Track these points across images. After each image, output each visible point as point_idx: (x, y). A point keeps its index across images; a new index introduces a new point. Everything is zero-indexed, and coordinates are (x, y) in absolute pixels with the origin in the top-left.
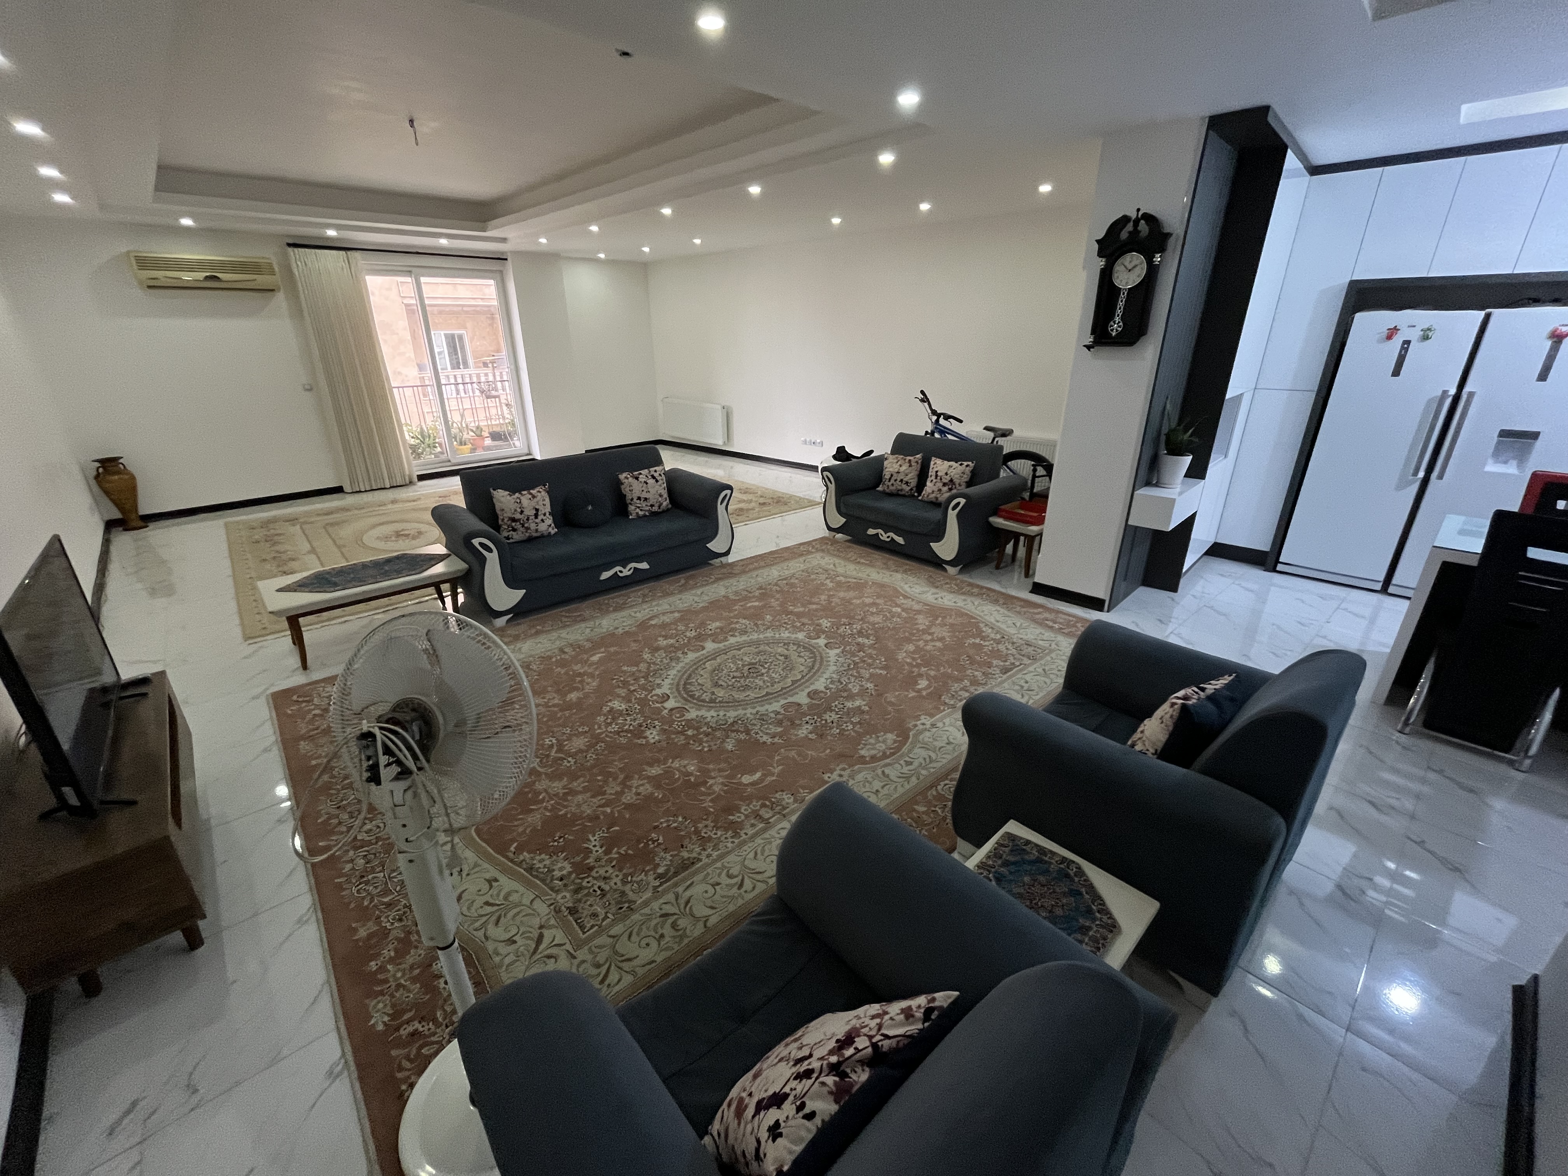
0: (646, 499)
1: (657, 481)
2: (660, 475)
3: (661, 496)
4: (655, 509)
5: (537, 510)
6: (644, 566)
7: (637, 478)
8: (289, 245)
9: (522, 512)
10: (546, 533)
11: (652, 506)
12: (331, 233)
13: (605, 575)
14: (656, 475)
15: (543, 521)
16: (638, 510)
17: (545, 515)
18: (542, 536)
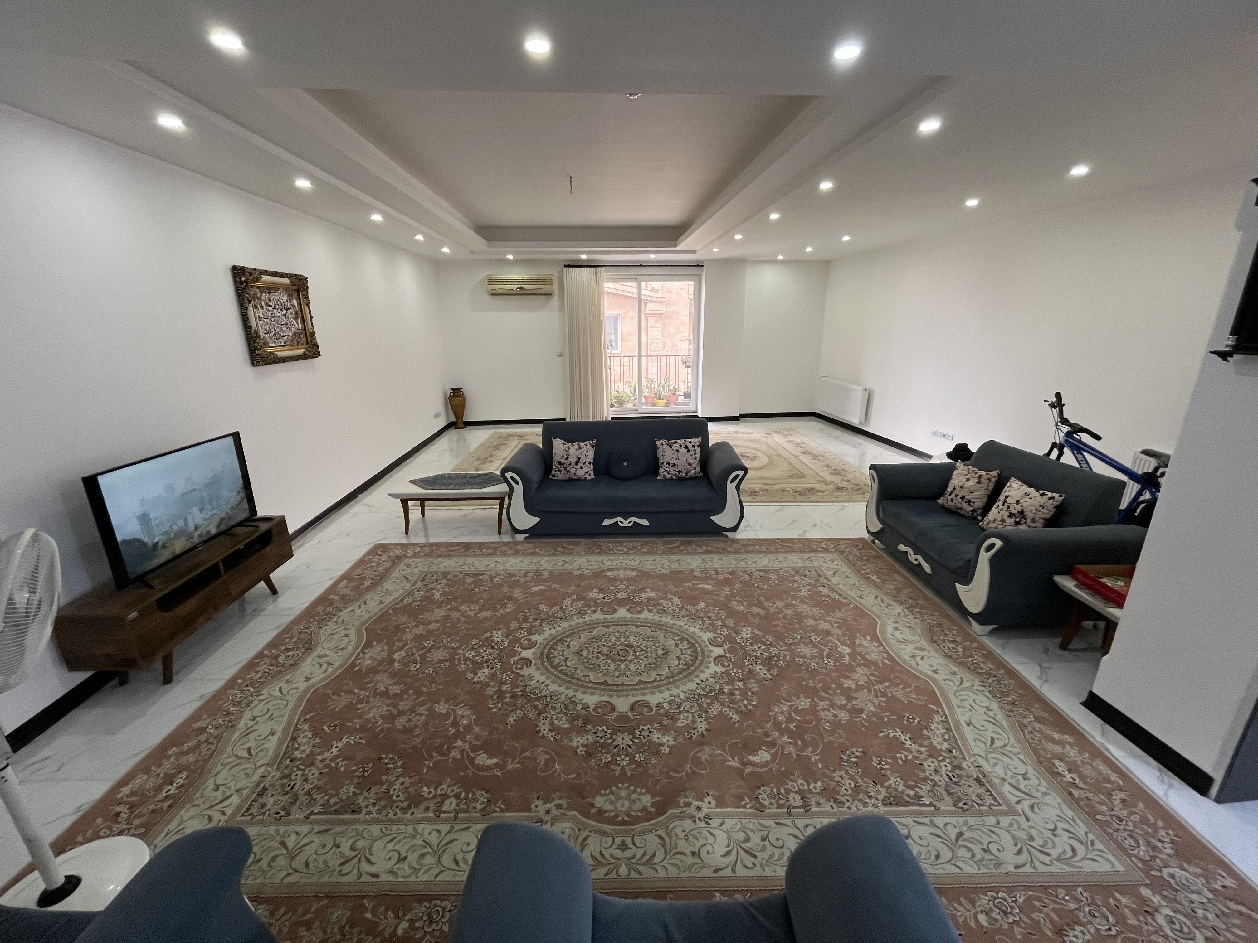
0: (674, 465)
1: (688, 451)
2: (694, 446)
3: (690, 464)
4: (682, 474)
5: (579, 459)
6: (645, 522)
7: (670, 446)
8: (565, 266)
9: (567, 458)
10: (582, 478)
11: (679, 471)
12: (584, 257)
13: (607, 522)
14: (690, 446)
15: (581, 468)
16: (665, 473)
17: (585, 463)
18: (579, 479)
